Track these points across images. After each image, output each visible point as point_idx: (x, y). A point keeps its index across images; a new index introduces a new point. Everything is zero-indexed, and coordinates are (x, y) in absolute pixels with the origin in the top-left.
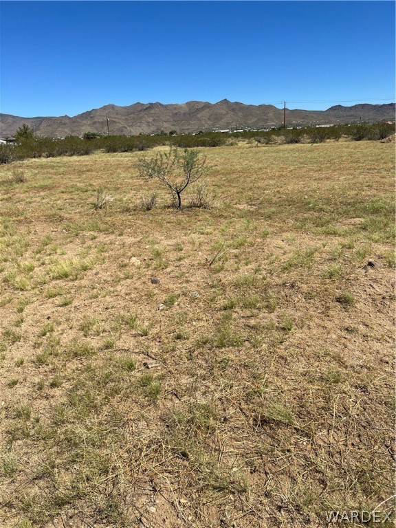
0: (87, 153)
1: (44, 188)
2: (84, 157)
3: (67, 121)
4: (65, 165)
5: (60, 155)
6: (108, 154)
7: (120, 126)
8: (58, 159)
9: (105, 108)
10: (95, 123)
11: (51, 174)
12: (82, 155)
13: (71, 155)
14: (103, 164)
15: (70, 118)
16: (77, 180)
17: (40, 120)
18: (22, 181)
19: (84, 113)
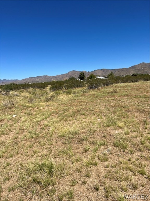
0: (136, 81)
1: (126, 95)
2: (135, 83)
3: (125, 70)
4: (129, 86)
5: (125, 82)
6: (145, 82)
7: (146, 70)
8: (126, 84)
9: (140, 64)
10: (135, 70)
11: (125, 90)
12: (134, 82)
13: (130, 82)
14: (146, 86)
15: (126, 69)
16: (138, 93)
17: (116, 70)
18: (116, 92)
19: (132, 67)
